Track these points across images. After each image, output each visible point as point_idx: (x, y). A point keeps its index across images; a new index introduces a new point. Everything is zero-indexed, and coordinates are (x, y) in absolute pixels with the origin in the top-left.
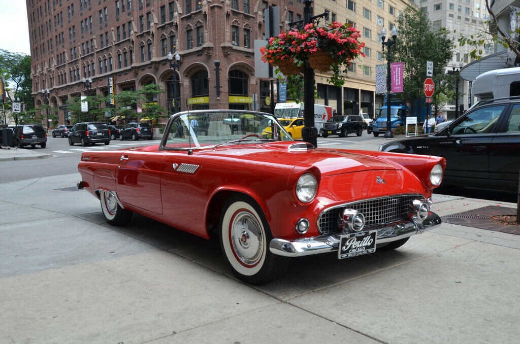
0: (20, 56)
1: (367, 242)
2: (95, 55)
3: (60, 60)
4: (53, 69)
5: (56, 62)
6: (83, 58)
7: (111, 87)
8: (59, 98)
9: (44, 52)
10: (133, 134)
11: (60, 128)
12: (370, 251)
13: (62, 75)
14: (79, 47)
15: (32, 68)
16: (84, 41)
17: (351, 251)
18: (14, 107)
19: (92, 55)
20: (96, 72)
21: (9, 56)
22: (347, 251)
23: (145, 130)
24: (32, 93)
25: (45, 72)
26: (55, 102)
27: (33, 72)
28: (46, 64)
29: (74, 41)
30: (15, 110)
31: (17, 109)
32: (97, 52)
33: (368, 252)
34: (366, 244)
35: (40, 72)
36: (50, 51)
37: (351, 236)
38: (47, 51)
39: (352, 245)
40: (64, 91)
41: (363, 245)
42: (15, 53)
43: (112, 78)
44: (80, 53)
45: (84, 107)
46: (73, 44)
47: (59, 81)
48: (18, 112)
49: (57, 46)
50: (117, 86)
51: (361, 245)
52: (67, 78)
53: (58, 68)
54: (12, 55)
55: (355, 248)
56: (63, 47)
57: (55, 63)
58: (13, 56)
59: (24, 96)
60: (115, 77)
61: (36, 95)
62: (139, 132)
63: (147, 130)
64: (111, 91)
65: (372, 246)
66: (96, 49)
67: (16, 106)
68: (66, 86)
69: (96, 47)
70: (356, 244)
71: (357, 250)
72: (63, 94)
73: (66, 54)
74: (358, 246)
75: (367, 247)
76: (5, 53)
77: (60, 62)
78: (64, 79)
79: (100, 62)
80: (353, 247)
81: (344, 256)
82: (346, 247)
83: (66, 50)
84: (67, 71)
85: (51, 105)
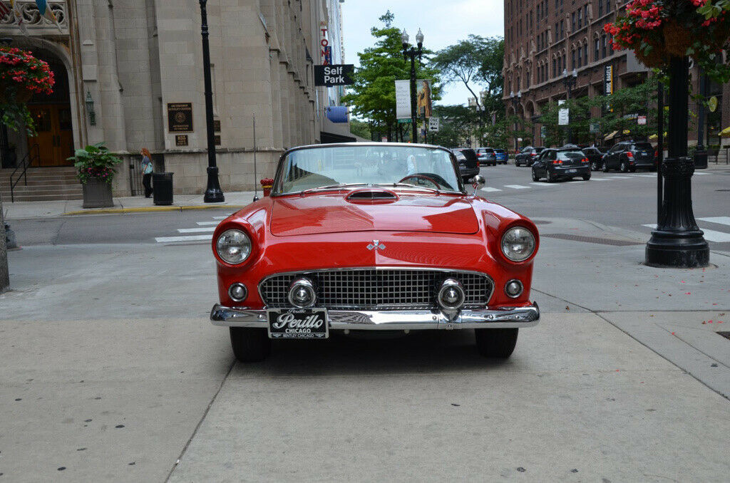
0: (495, 41)
1: (312, 322)
2: (590, 30)
3: (541, 43)
4: (531, 58)
5: (535, 47)
6: (571, 38)
7: (609, 82)
8: (537, 105)
9: (521, 34)
10: (622, 161)
11: (526, 151)
12: (320, 335)
13: (543, 67)
14: (568, 20)
15: (505, 60)
16: (574, 9)
17: (288, 331)
18: (431, 124)
19: (585, 30)
20: (589, 59)
21: (482, 43)
22: (283, 330)
23: (643, 154)
24: (503, 98)
25: (521, 64)
26: (531, 110)
27: (505, 66)
28: (523, 51)
29: (562, 11)
30: (432, 128)
31: (434, 126)
32: (592, 25)
33: (315, 336)
34: (312, 326)
35: (514, 64)
36: (529, 30)
37: (283, 311)
38: (525, 32)
39: (287, 324)
40: (545, 92)
41: (308, 325)
42: (490, 38)
43: (610, 67)
44: (569, 29)
45: (563, 117)
46: (560, 16)
47: (539, 77)
48: (435, 130)
49: (538, 21)
50: (619, 81)
51: (303, 326)
52: (549, 71)
53: (538, 57)
54: (485, 41)
55: (295, 328)
56: (546, 21)
57: (534, 49)
58: (485, 44)
59: (496, 102)
60: (616, 65)
61: (507, 100)
62: (631, 159)
63: (646, 154)
64: (609, 88)
65: (322, 329)
66: (591, 20)
67: (433, 122)
68: (547, 85)
69: (592, 17)
70: (293, 322)
71: (298, 331)
72: (542, 97)
73: (549, 32)
74: (299, 326)
75: (313, 330)
76: (477, 40)
77: (541, 46)
78: (545, 73)
79: (596, 40)
80: (291, 326)
81: (277, 335)
82: (280, 324)
83: (549, 27)
84: (549, 60)
85: (527, 115)
